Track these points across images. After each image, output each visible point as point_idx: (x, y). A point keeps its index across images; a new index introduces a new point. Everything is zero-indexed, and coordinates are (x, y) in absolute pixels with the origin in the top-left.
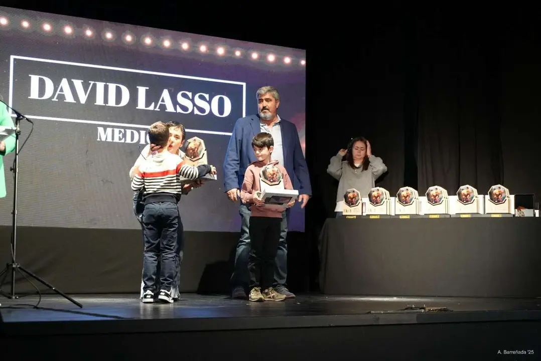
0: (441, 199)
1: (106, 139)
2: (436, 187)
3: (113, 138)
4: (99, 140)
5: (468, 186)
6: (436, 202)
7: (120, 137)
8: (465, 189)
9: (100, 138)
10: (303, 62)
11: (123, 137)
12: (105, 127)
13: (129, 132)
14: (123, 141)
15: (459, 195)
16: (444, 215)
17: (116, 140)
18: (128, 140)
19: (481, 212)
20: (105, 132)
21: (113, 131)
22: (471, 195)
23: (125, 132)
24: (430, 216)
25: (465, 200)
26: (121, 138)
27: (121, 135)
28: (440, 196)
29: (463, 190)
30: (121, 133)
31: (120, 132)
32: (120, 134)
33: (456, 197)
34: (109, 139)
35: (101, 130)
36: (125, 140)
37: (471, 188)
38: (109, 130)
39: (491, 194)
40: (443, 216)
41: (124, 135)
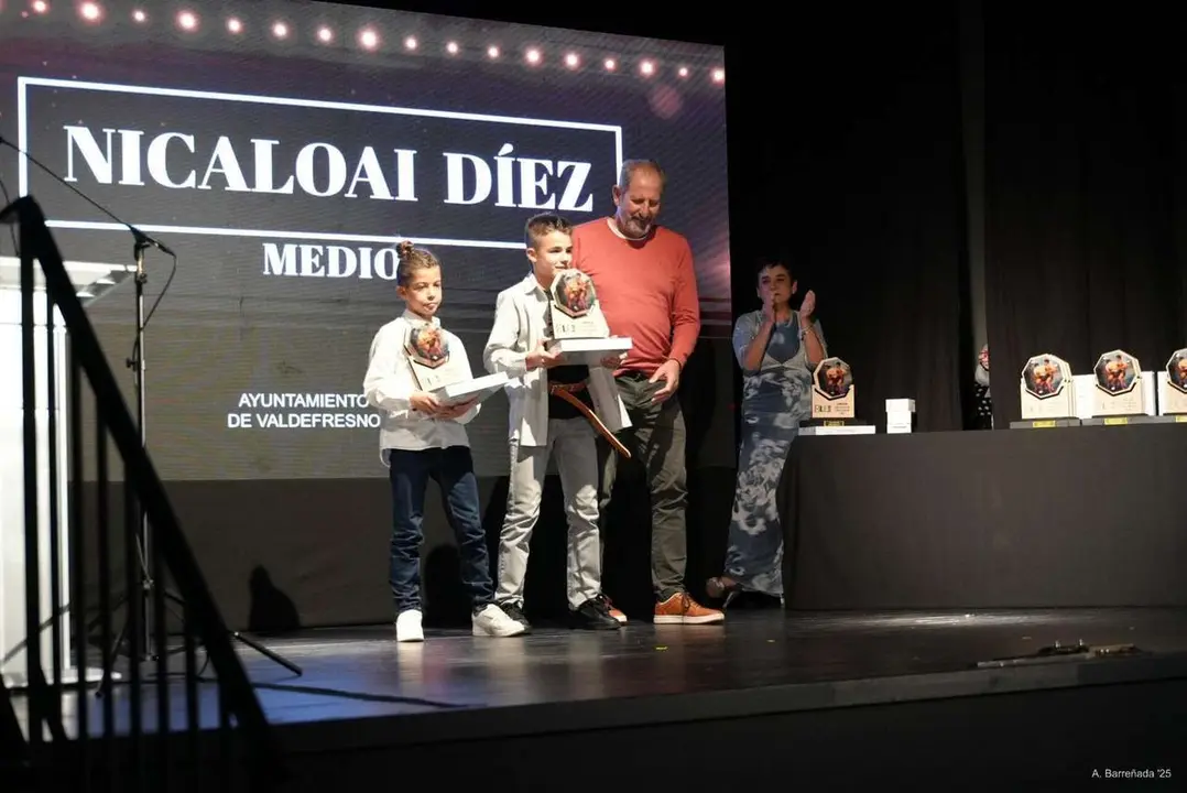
0: (1058, 383)
1: (284, 270)
2: (1047, 356)
3: (299, 267)
4: (267, 272)
5: (1119, 352)
6: (1046, 392)
7: (313, 265)
8: (1113, 360)
9: (271, 270)
10: (719, 75)
11: (321, 264)
12: (280, 243)
13: (334, 252)
14: (321, 273)
15: (1101, 374)
16: (1065, 421)
17: (307, 271)
18: (334, 272)
19: (1151, 412)
20: (280, 252)
21: (298, 253)
22: (1128, 373)
23: (326, 252)
24: (1034, 423)
25: (1113, 384)
26: (318, 265)
27: (316, 260)
28: (1056, 377)
29: (1108, 361)
30: (317, 256)
31: (315, 252)
32: (313, 257)
33: (1092, 379)
34: (291, 271)
35: (270, 250)
36: (327, 271)
37: (1126, 358)
38: (290, 250)
39: (1173, 370)
40: (1064, 424)
41: (324, 261)
